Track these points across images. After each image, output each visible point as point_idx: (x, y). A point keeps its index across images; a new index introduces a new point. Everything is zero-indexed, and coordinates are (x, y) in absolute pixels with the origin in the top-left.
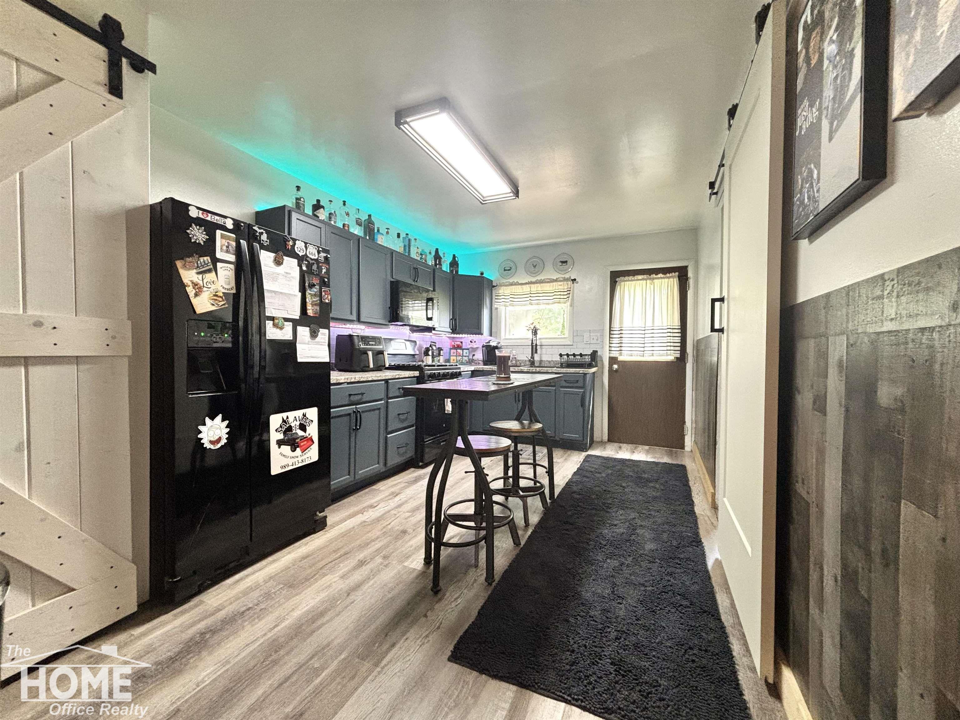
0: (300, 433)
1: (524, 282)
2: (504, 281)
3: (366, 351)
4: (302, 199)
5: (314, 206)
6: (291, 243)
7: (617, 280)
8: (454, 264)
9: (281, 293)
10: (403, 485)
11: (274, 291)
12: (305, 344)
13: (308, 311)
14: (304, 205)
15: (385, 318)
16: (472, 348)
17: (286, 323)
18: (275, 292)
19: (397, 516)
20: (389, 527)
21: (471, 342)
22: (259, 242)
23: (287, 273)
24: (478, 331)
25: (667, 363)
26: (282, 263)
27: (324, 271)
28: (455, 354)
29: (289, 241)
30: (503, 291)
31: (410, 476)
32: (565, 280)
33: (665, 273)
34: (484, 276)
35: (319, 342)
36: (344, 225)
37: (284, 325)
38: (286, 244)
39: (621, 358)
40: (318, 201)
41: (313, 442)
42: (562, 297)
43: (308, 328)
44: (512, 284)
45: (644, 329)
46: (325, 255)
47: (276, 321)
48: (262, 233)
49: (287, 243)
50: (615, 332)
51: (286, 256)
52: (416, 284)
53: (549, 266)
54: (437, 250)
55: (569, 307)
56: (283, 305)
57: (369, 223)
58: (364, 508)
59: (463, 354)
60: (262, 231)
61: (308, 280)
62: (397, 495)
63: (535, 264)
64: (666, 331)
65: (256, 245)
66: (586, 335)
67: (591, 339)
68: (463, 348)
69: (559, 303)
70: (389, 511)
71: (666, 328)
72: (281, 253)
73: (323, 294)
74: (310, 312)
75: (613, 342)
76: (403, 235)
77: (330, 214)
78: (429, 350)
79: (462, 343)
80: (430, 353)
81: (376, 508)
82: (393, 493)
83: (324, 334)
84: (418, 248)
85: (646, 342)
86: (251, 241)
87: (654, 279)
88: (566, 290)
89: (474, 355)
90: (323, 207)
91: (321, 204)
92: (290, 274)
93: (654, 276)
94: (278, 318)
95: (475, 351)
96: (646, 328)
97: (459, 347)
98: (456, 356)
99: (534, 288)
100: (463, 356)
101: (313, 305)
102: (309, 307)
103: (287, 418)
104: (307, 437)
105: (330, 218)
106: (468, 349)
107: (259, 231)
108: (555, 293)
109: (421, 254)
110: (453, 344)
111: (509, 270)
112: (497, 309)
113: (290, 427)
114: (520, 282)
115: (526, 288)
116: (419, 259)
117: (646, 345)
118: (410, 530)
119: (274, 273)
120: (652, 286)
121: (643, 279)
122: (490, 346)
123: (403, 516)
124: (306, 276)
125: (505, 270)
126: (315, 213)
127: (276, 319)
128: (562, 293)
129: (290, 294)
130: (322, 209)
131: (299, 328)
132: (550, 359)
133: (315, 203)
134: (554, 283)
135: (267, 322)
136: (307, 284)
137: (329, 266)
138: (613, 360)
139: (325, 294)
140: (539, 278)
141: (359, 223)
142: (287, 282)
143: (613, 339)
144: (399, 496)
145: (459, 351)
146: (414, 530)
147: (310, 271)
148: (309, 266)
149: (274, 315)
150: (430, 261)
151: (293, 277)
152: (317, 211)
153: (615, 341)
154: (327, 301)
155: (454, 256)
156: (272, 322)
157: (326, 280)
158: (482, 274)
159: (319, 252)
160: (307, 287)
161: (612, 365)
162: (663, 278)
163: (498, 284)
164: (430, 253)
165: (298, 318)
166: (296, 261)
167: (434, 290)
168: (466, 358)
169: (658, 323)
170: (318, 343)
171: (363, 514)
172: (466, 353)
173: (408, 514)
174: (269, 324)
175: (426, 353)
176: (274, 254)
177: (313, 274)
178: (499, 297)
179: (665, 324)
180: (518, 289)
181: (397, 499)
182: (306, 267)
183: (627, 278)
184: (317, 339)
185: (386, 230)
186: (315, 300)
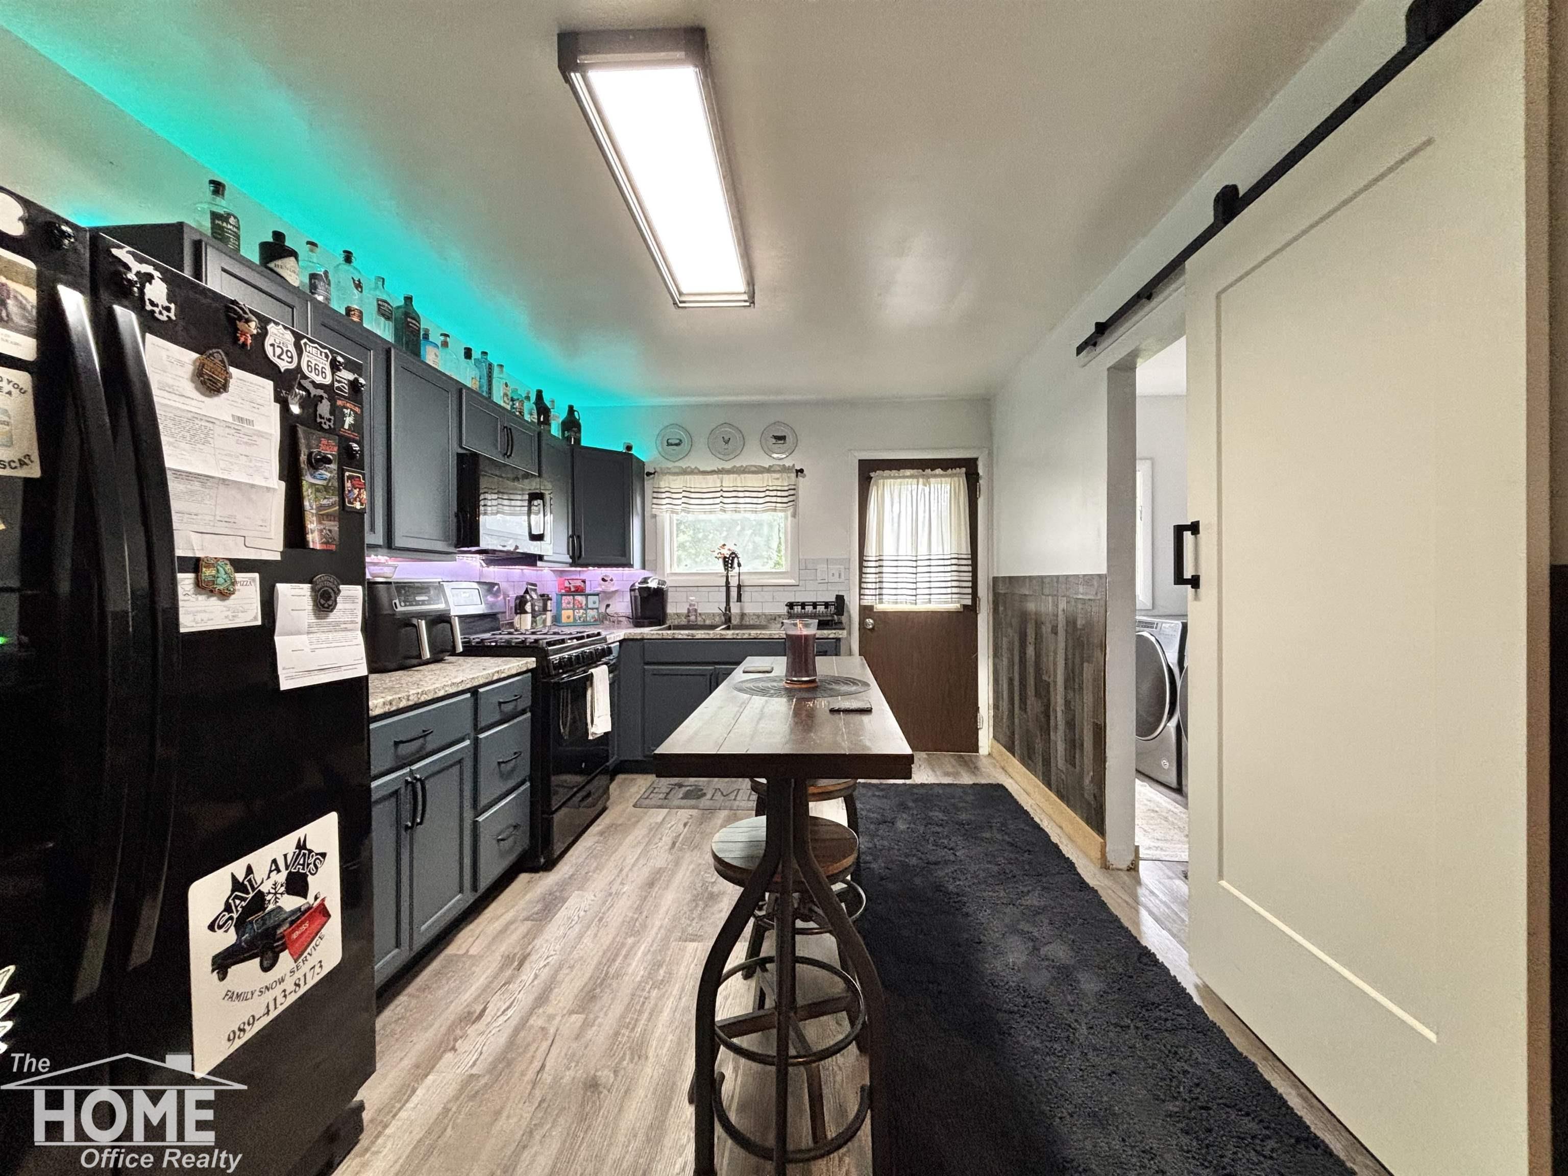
0: (290, 903)
1: (709, 469)
2: (670, 465)
3: (409, 620)
4: (232, 220)
5: (264, 246)
6: (253, 327)
7: (872, 474)
8: (572, 424)
9: (224, 481)
10: (523, 928)
11: (198, 476)
12: (299, 633)
13: (310, 537)
14: (238, 238)
15: (446, 539)
16: (604, 592)
17: (239, 576)
18: (204, 479)
19: (552, 1031)
20: (547, 1077)
21: (604, 580)
22: (139, 304)
23: (241, 419)
24: (623, 560)
25: (949, 613)
26: (225, 387)
27: (349, 420)
28: (572, 606)
29: (248, 321)
30: (665, 483)
31: (528, 897)
32: (785, 469)
33: (945, 469)
34: (633, 452)
35: (338, 624)
36: (349, 310)
37: (233, 583)
38: (236, 329)
39: (879, 607)
40: (278, 236)
41: (329, 916)
42: (779, 500)
43: (307, 587)
44: (685, 472)
45: (914, 559)
46: (351, 377)
47: (207, 573)
48: (149, 278)
49: (241, 325)
50: (870, 564)
51: (237, 367)
52: (506, 461)
53: (753, 443)
54: (539, 394)
55: (790, 518)
56: (229, 521)
57: (407, 315)
58: (451, 1029)
59: (587, 604)
60: (149, 269)
61: (309, 446)
62: (521, 965)
63: (726, 438)
64: (948, 562)
65: (126, 317)
66: (822, 567)
67: (831, 575)
68: (588, 591)
69: (775, 510)
70: (523, 1024)
71: (949, 557)
72: (219, 355)
73: (348, 485)
74: (314, 540)
75: (867, 580)
76: (476, 354)
77: (313, 276)
78: (526, 602)
79: (584, 582)
80: (528, 607)
81: (487, 1018)
82: (508, 960)
83: (352, 599)
84: (506, 385)
85: (918, 580)
86: (105, 296)
87: (928, 477)
88: (786, 488)
89: (608, 606)
90: (293, 254)
91: (288, 243)
92: (250, 422)
93: (928, 471)
94: (213, 563)
95: (609, 598)
96: (919, 558)
97: (579, 591)
98: (573, 609)
99: (729, 481)
100: (587, 608)
101: (321, 518)
102: (312, 525)
103: (249, 870)
104: (310, 908)
105: (313, 288)
106: (597, 595)
107: (136, 267)
108: (768, 493)
109: (512, 400)
110: (567, 584)
111: (677, 445)
112: (655, 516)
113: (260, 896)
114: (701, 469)
115: (712, 482)
116: (509, 407)
117: (919, 585)
118: (605, 1075)
119: (196, 417)
120: (927, 489)
121: (911, 477)
122: (649, 588)
123: (565, 1031)
124: (301, 434)
125: (669, 444)
126: (272, 265)
127: (208, 566)
128: (779, 494)
129: (253, 486)
130: (293, 259)
131: (282, 589)
132: (759, 611)
133: (270, 239)
134: (766, 475)
135: (180, 576)
136: (303, 458)
137: (362, 408)
138: (866, 611)
139: (354, 487)
140: (737, 463)
141: (384, 310)
142: (243, 449)
143: (868, 576)
144: (527, 965)
145: (579, 598)
146: (616, 1072)
147: (311, 419)
148: (310, 403)
149: (199, 554)
150: (530, 415)
151: (261, 434)
152: (279, 262)
153: (871, 578)
154: (358, 506)
155: (571, 410)
156: (191, 576)
157: (356, 447)
158: (629, 448)
159: (335, 367)
160: (304, 466)
161: (865, 619)
162: (942, 476)
163: (658, 470)
164: (528, 398)
165: (278, 557)
166: (269, 385)
167: (540, 476)
168: (591, 613)
169: (936, 550)
170: (337, 627)
171: (454, 1049)
172: (594, 603)
173: (577, 1019)
174: (185, 581)
175: (520, 607)
176: (195, 355)
177: (320, 427)
178: (660, 495)
179: (947, 550)
180: (696, 482)
181: (527, 975)
182: (302, 406)
183: (887, 473)
184: (334, 616)
185: (442, 338)
186: (325, 502)
